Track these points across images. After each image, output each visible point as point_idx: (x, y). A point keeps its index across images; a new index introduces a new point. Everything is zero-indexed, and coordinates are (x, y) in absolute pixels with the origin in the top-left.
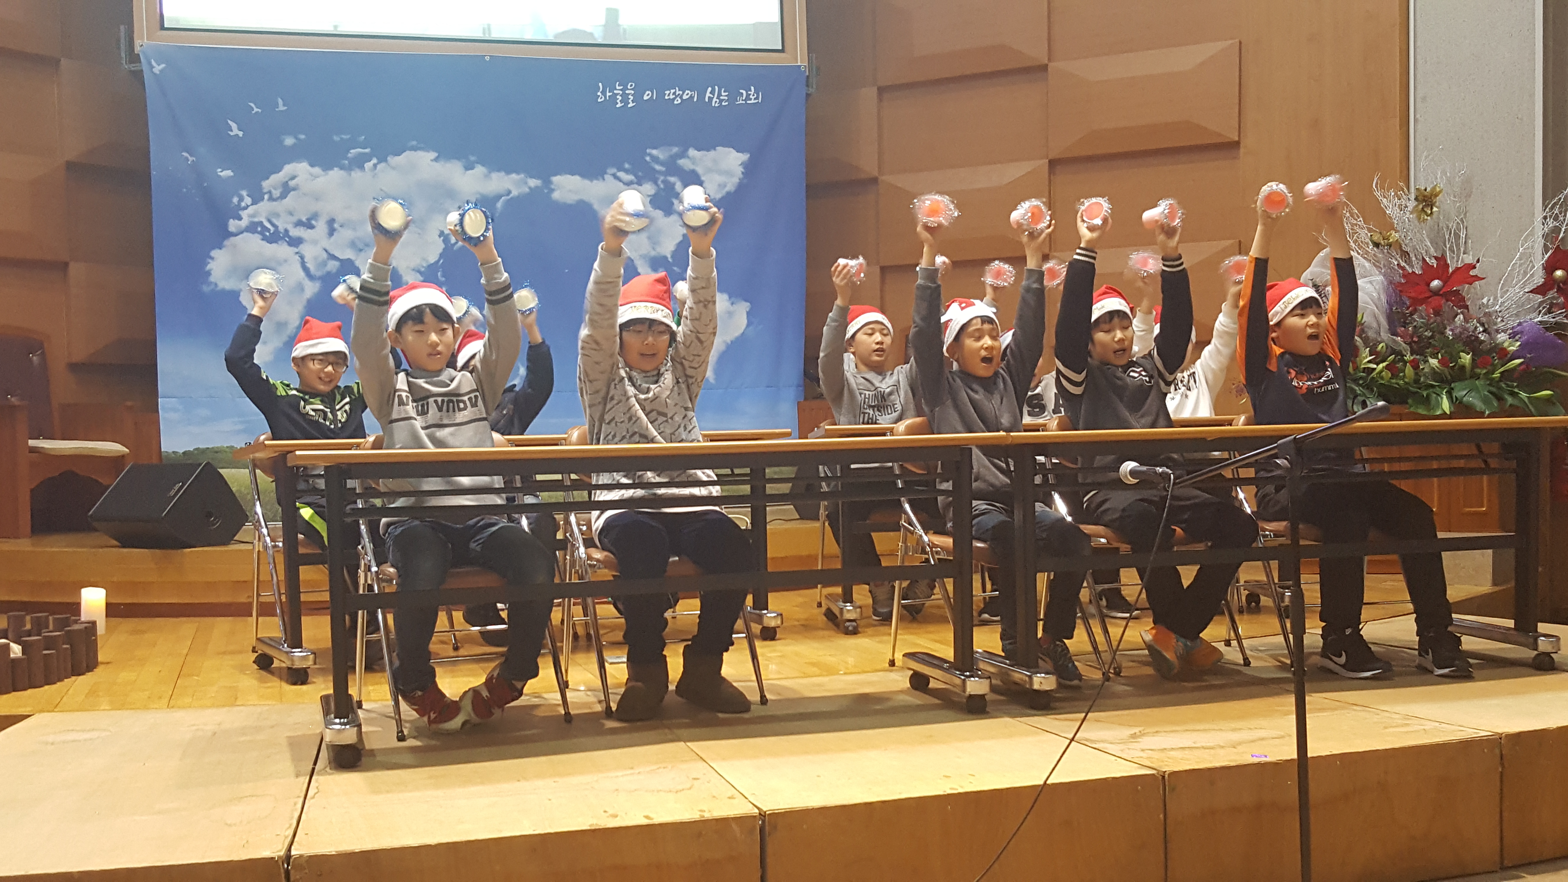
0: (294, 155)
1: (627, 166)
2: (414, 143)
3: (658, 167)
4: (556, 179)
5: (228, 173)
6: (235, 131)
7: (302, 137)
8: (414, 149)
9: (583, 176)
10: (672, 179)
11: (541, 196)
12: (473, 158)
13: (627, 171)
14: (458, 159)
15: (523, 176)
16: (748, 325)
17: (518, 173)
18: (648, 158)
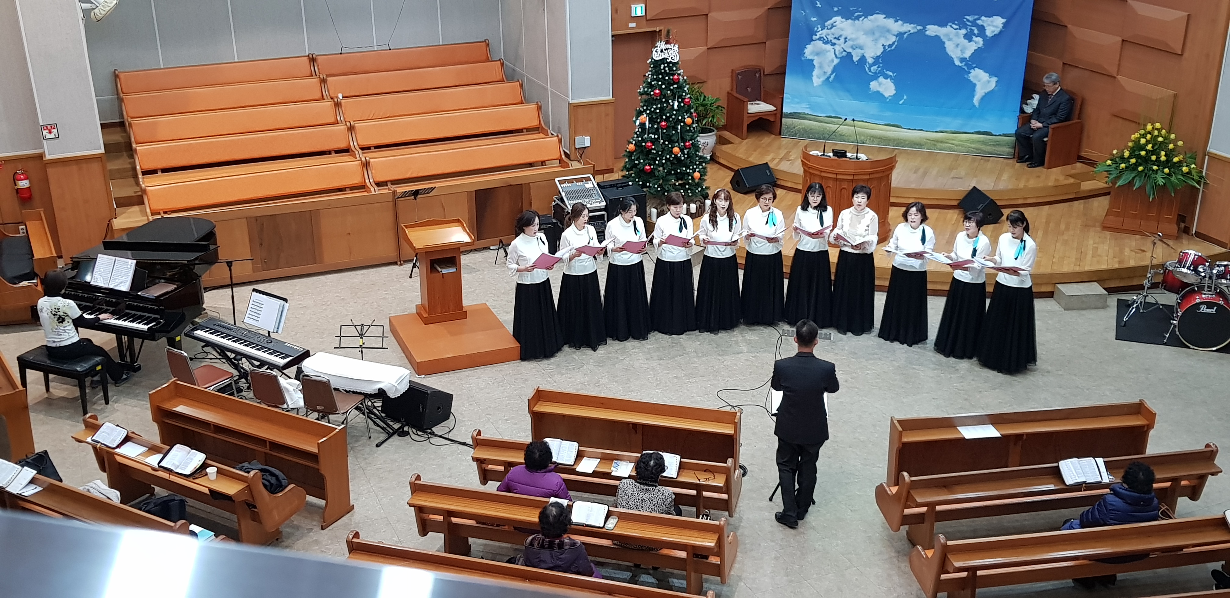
0: (837, 14)
1: (956, 22)
2: (878, 12)
3: (969, 23)
4: (928, 27)
5: (815, 19)
6: (819, 5)
7: (840, 8)
8: (878, 13)
9: (939, 26)
10: (973, 28)
11: (922, 32)
12: (898, 18)
13: (956, 25)
14: (893, 18)
15: (915, 25)
16: (996, 86)
17: (914, 24)
18: (965, 20)
